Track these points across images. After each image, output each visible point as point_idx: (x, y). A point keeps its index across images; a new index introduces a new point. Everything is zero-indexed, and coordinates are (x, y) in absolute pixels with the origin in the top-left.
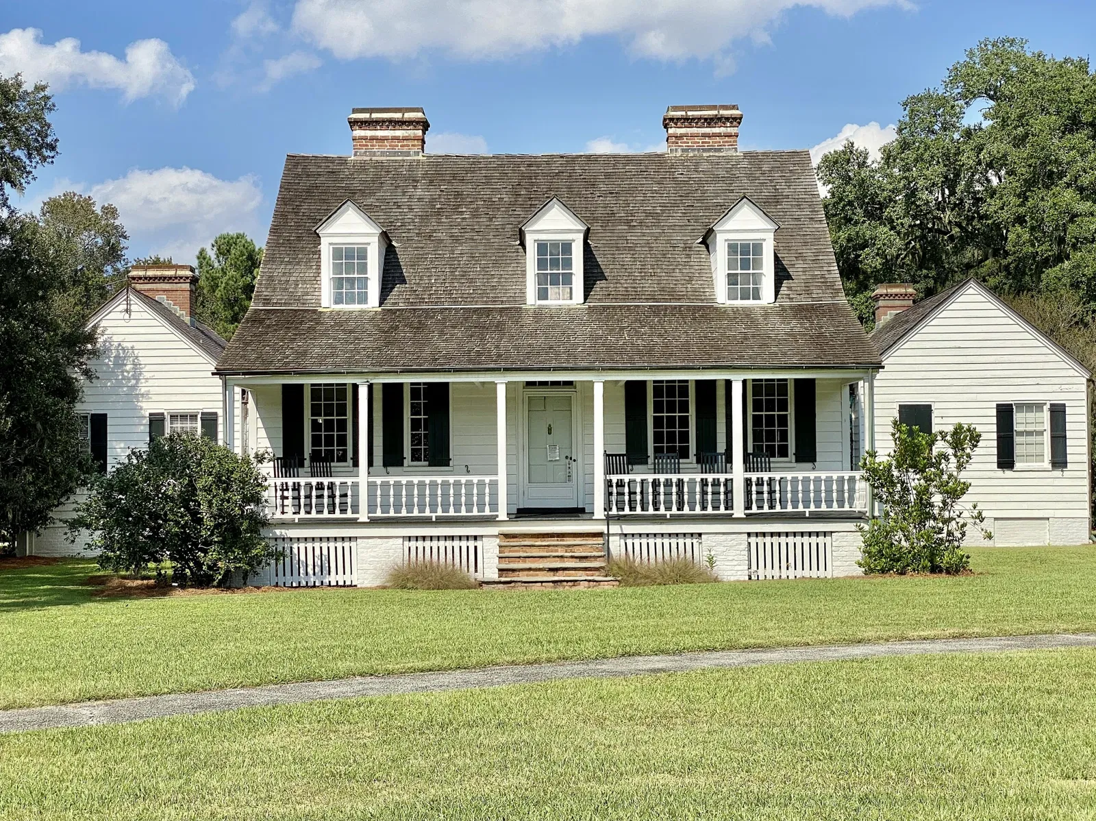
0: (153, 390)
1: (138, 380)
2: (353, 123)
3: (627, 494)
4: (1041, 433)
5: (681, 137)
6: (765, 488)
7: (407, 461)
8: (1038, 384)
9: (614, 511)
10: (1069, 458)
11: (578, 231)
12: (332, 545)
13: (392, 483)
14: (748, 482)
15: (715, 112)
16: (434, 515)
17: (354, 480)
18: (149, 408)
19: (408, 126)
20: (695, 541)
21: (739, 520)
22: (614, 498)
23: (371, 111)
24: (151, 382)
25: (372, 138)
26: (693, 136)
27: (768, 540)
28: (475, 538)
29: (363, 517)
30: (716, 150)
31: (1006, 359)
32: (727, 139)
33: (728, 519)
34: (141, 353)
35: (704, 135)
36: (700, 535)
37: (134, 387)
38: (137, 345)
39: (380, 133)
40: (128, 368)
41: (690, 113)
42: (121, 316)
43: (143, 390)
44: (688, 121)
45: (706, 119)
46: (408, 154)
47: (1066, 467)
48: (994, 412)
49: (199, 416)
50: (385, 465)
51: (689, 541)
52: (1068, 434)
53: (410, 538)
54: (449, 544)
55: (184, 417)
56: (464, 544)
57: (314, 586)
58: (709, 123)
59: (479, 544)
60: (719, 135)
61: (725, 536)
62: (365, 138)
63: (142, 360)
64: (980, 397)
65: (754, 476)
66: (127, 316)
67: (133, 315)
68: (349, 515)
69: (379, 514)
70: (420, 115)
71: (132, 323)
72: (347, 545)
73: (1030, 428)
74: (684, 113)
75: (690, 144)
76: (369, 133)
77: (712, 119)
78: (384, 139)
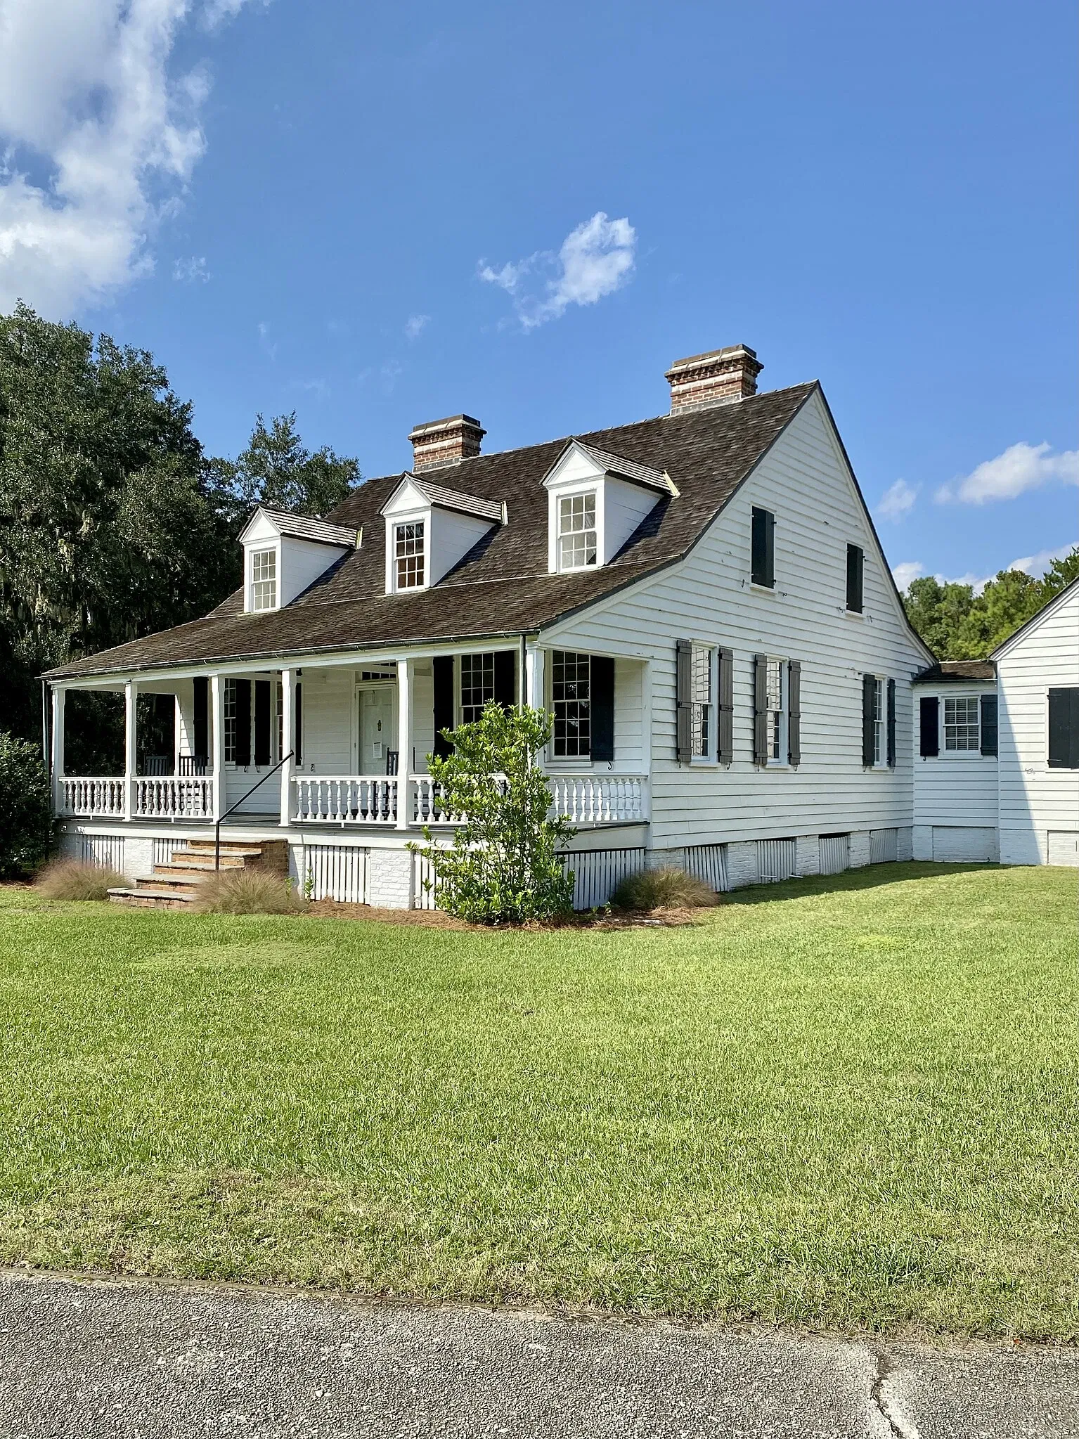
2: (417, 440)
5: (684, 393)
15: (717, 358)
19: (451, 434)
23: (427, 426)
25: (427, 453)
26: (696, 390)
30: (717, 402)
32: (730, 386)
35: (707, 388)
39: (432, 447)
44: (690, 374)
45: (707, 368)
46: (451, 462)
58: (712, 372)
60: (721, 384)
62: (422, 454)
74: (684, 367)
75: (693, 401)
76: (425, 448)
77: (713, 366)
78: (435, 452)
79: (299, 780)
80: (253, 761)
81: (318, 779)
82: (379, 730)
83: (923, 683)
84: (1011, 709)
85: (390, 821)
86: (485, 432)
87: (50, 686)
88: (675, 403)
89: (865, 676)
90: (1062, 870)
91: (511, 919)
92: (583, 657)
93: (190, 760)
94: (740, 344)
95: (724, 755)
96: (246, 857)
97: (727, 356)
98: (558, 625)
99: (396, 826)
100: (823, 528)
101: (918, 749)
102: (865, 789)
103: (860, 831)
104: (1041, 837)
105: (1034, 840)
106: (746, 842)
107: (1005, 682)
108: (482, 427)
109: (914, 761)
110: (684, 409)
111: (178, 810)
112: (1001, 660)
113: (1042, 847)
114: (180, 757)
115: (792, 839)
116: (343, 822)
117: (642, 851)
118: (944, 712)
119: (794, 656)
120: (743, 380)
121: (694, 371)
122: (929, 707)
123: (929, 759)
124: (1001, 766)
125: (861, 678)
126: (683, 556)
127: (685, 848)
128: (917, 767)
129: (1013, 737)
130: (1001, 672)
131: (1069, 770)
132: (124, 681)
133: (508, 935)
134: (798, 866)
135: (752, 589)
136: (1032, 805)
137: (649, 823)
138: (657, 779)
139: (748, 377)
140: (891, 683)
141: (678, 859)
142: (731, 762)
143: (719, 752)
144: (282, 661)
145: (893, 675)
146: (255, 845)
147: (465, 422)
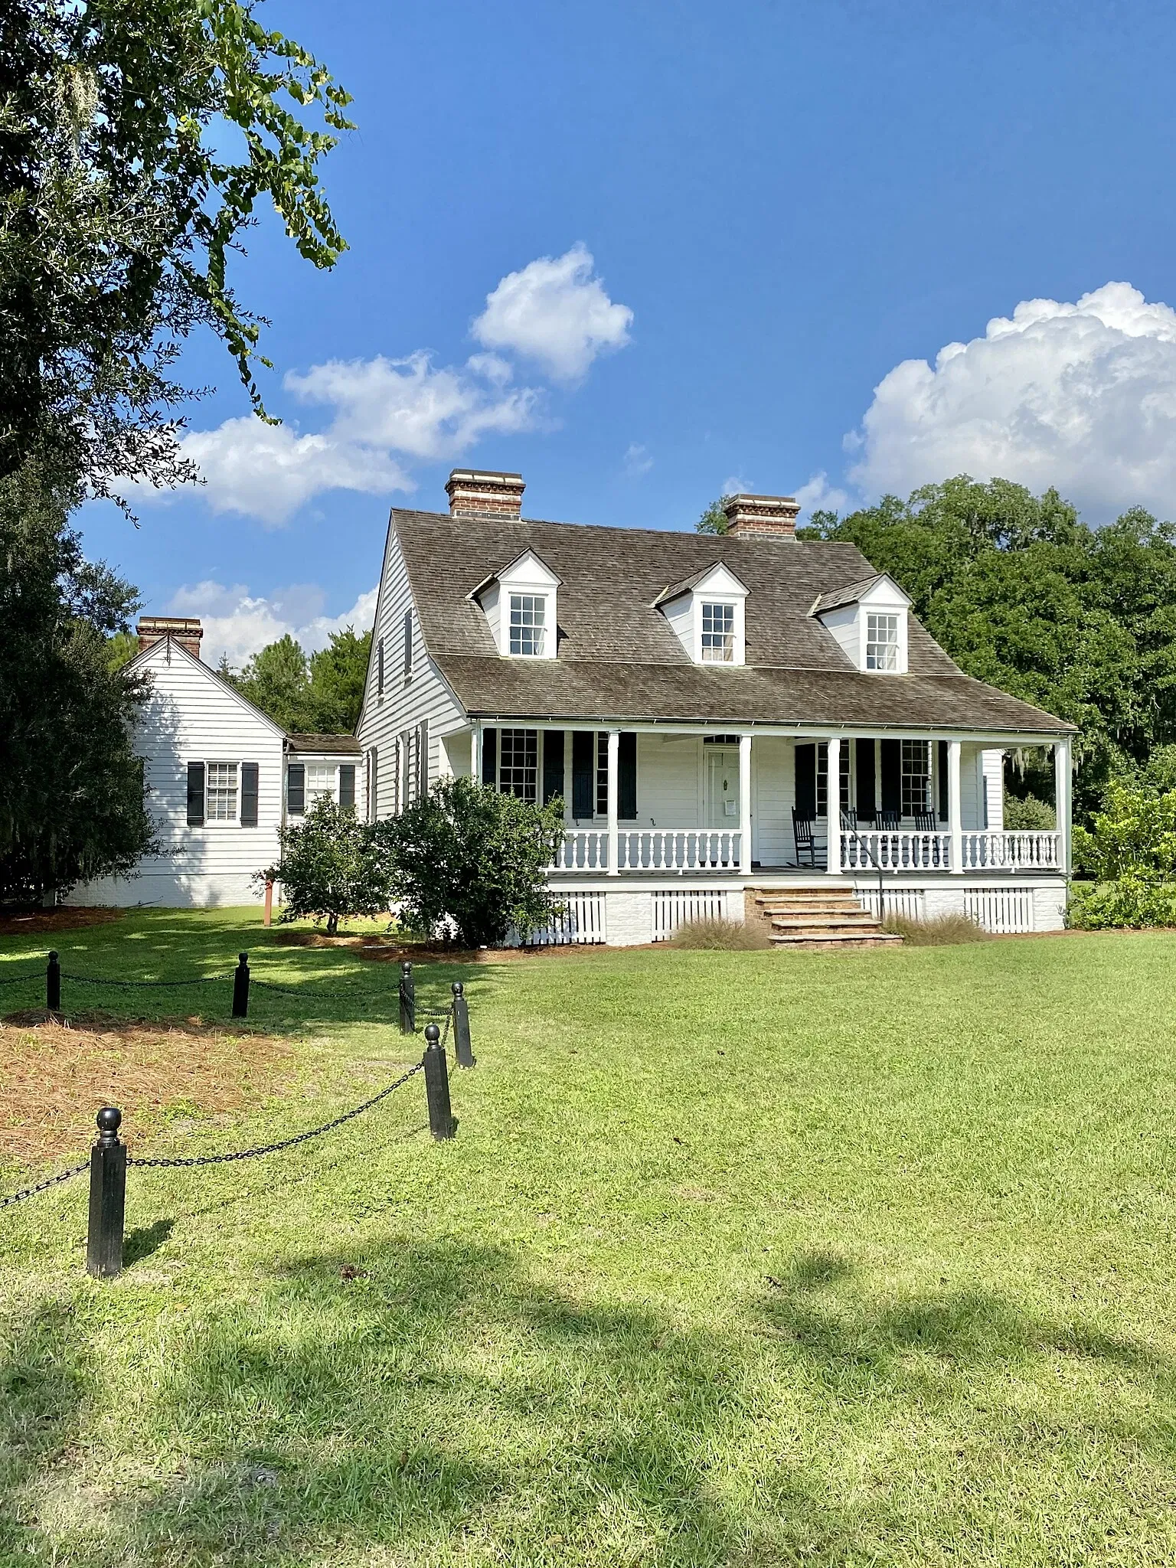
0: (191, 739)
1: (176, 728)
3: (859, 850)
5: (750, 522)
6: (931, 846)
7: (595, 813)
9: (848, 866)
11: (741, 595)
12: (580, 900)
13: (641, 835)
14: (964, 838)
15: (778, 503)
16: (681, 869)
17: (605, 832)
18: (186, 756)
20: (918, 896)
21: (957, 876)
22: (847, 854)
23: (473, 473)
24: (189, 731)
25: (474, 500)
26: (759, 523)
27: (981, 895)
28: (719, 893)
29: (613, 870)
30: (778, 537)
32: (786, 528)
33: (946, 875)
34: (180, 701)
35: (768, 523)
36: (922, 891)
37: (171, 735)
38: (176, 694)
39: (481, 496)
40: (166, 715)
41: (757, 502)
42: (159, 663)
43: (181, 739)
44: (755, 509)
45: (770, 509)
46: (508, 518)
49: (239, 767)
50: (575, 816)
51: (912, 896)
53: (656, 893)
54: (695, 898)
55: (223, 767)
56: (709, 899)
57: (563, 944)
58: (772, 513)
59: (722, 898)
60: (779, 524)
61: (945, 892)
62: (467, 499)
63: (181, 709)
65: (969, 834)
66: (166, 664)
67: (173, 664)
68: (598, 868)
69: (627, 867)
70: (519, 481)
71: (171, 671)
72: (595, 900)
74: (752, 501)
75: (758, 530)
76: (471, 495)
77: (775, 509)
78: (485, 501)
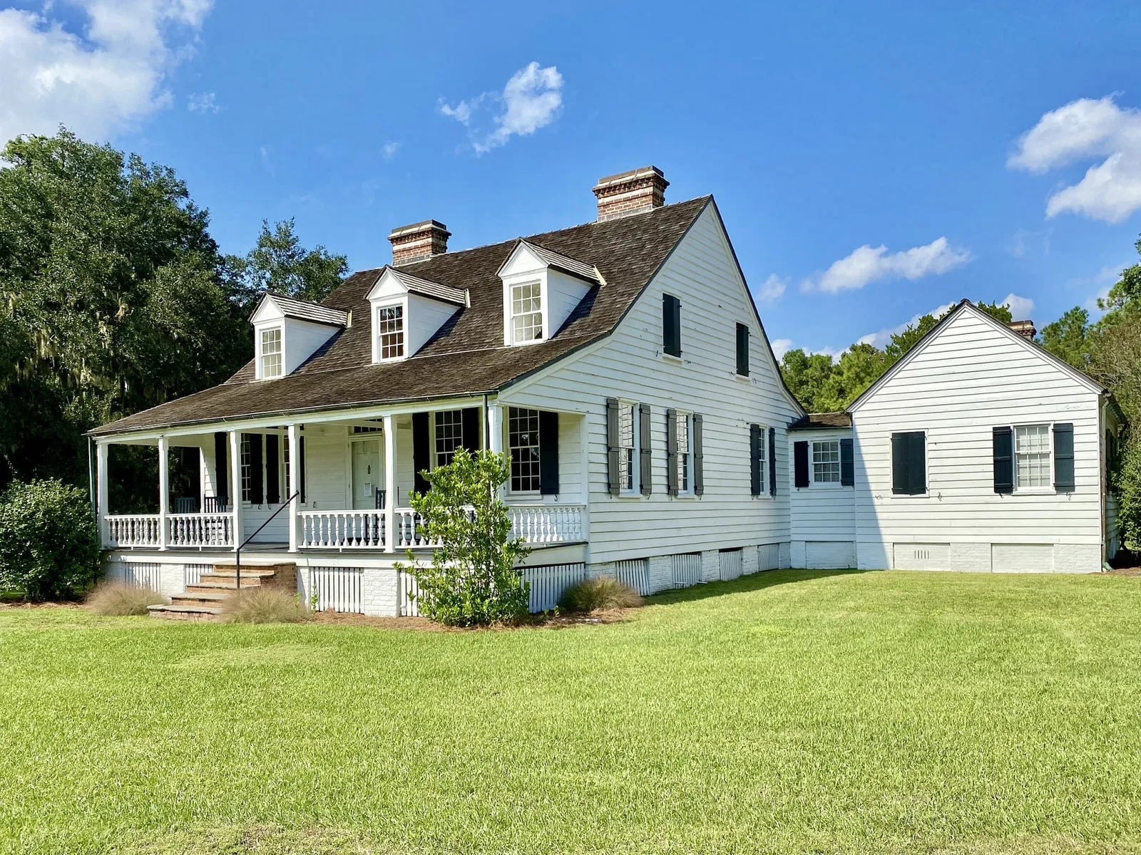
2: (395, 240)
4: (1046, 455)
5: (608, 204)
8: (1040, 405)
10: (1077, 481)
15: (633, 177)
19: (423, 236)
23: (403, 229)
26: (617, 202)
30: (634, 211)
31: (1004, 380)
32: (644, 199)
35: (626, 200)
39: (408, 245)
41: (613, 182)
44: (612, 190)
45: (625, 185)
46: (423, 258)
47: (1074, 491)
48: (991, 436)
52: (1076, 455)
58: (629, 188)
60: (637, 197)
62: (399, 251)
64: (975, 421)
73: (1035, 451)
75: (614, 210)
77: (630, 183)
78: (410, 249)
79: (304, 514)
80: (265, 500)
81: (320, 514)
82: (369, 473)
83: (796, 430)
84: (864, 450)
85: (380, 546)
86: (450, 234)
87: (95, 441)
88: (601, 212)
89: (752, 425)
90: (905, 573)
91: (479, 621)
92: (533, 412)
93: (213, 500)
94: (651, 165)
95: (645, 488)
96: (262, 578)
97: (640, 175)
98: (512, 387)
99: (384, 549)
100: (716, 310)
101: (792, 481)
102: (752, 513)
103: (750, 546)
104: (888, 548)
105: (883, 550)
106: (663, 556)
107: (858, 429)
108: (448, 230)
109: (791, 491)
110: (608, 217)
111: (204, 540)
112: (855, 412)
113: (889, 555)
114: (205, 498)
115: (698, 553)
116: (341, 547)
117: (583, 565)
118: (812, 452)
119: (698, 410)
120: (654, 194)
121: (615, 187)
122: (801, 448)
123: (802, 489)
124: (857, 494)
125: (749, 427)
126: (611, 332)
127: (616, 562)
128: (793, 496)
129: (865, 471)
130: (856, 422)
131: (908, 496)
132: (157, 436)
133: (479, 634)
134: (703, 574)
135: (664, 358)
136: (881, 523)
137: (588, 543)
138: (593, 508)
139: (658, 192)
140: (772, 431)
141: (611, 571)
142: (650, 493)
143: (641, 486)
144: (288, 418)
145: (773, 424)
146: (269, 568)
147: (434, 226)
